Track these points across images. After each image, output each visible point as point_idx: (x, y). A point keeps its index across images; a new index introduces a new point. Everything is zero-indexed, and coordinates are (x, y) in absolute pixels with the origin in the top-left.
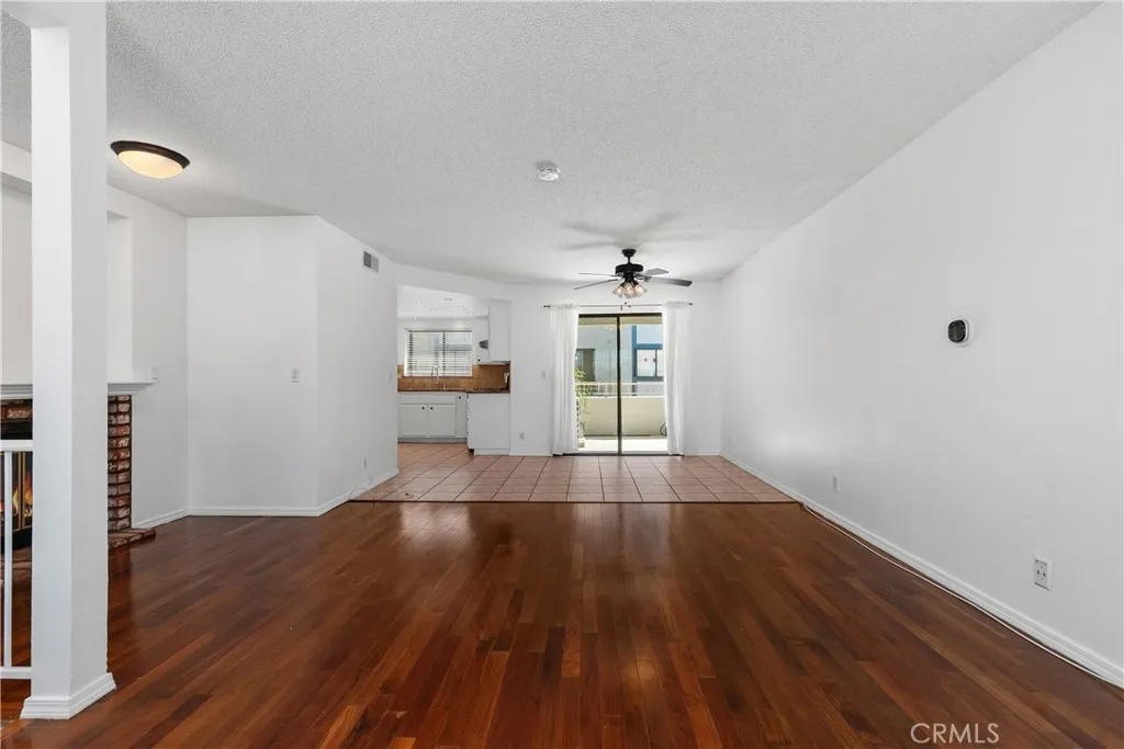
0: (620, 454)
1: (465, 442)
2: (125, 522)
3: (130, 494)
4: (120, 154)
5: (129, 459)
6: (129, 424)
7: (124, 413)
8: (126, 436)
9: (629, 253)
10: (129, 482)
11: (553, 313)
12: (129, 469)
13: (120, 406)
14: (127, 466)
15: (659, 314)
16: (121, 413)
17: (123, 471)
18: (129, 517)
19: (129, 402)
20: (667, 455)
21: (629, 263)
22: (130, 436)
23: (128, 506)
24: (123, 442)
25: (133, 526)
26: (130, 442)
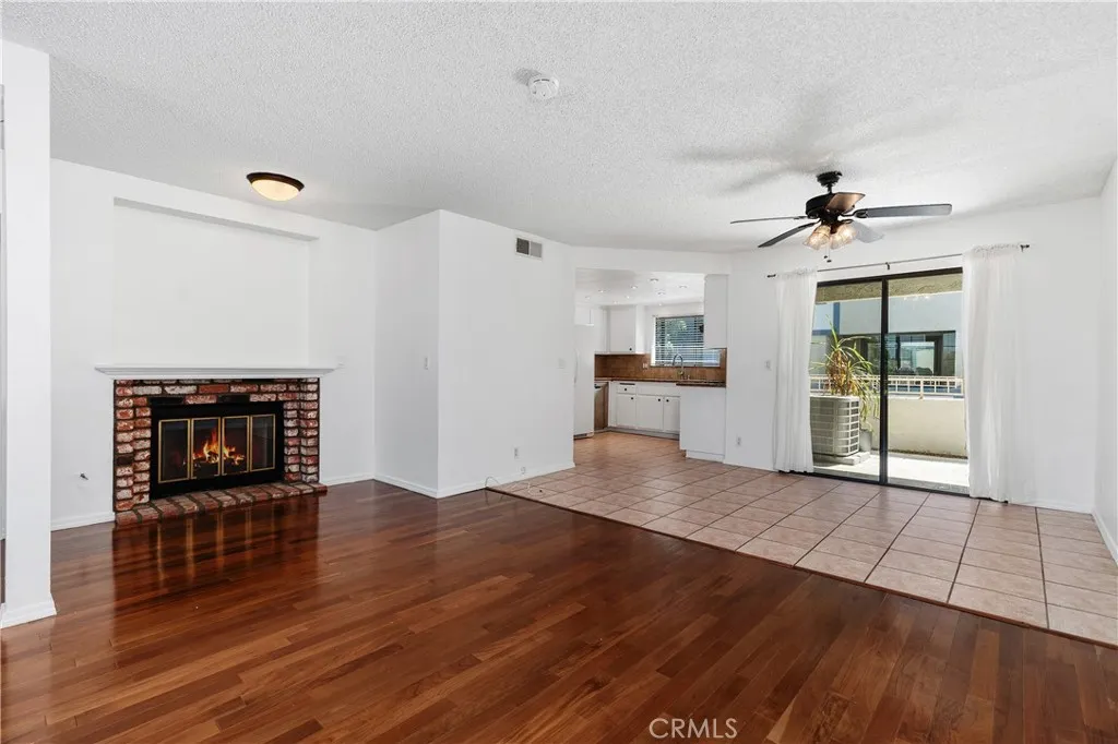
0: (883, 481)
1: (675, 438)
2: (314, 477)
3: (318, 455)
4: (255, 183)
5: (317, 428)
6: (318, 401)
7: (313, 392)
8: (314, 410)
9: (828, 178)
10: (317, 446)
11: (781, 284)
12: (318, 436)
13: (309, 386)
14: (315, 433)
15: (959, 270)
16: (309, 392)
17: (311, 437)
18: (317, 473)
19: (318, 383)
20: (968, 496)
21: (831, 195)
22: (318, 410)
23: (317, 464)
24: (312, 415)
25: (320, 481)
26: (318, 414)
